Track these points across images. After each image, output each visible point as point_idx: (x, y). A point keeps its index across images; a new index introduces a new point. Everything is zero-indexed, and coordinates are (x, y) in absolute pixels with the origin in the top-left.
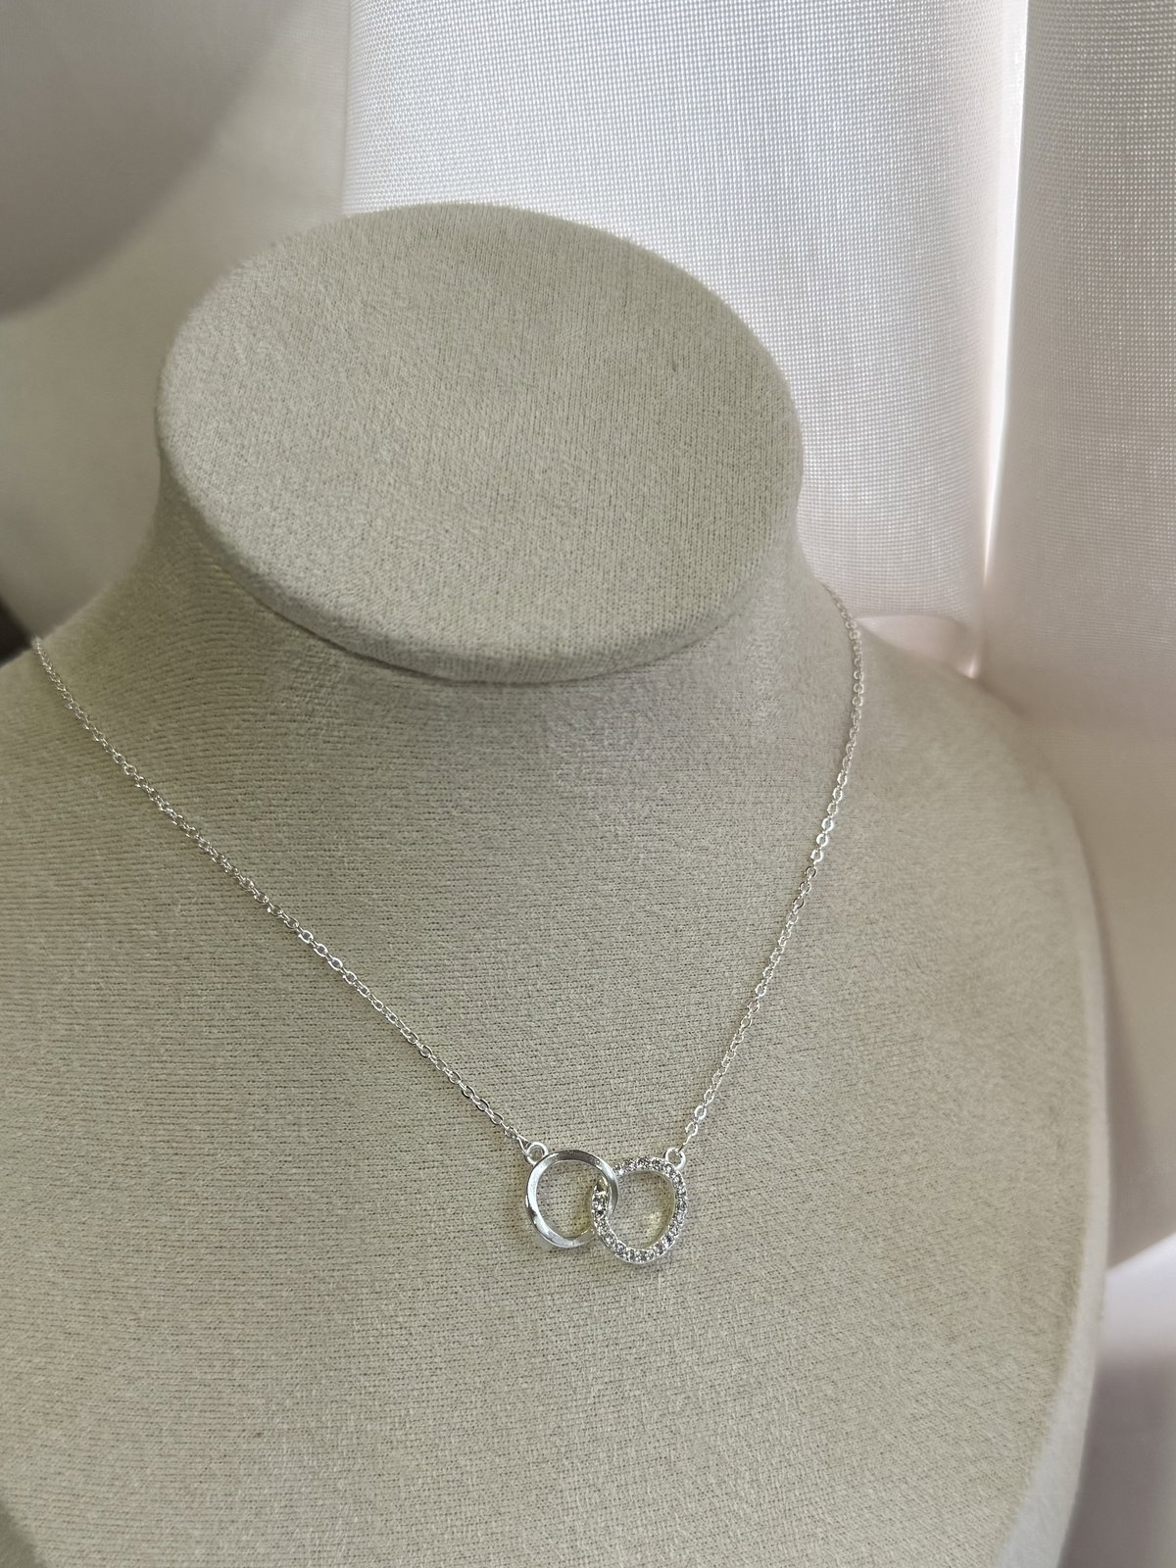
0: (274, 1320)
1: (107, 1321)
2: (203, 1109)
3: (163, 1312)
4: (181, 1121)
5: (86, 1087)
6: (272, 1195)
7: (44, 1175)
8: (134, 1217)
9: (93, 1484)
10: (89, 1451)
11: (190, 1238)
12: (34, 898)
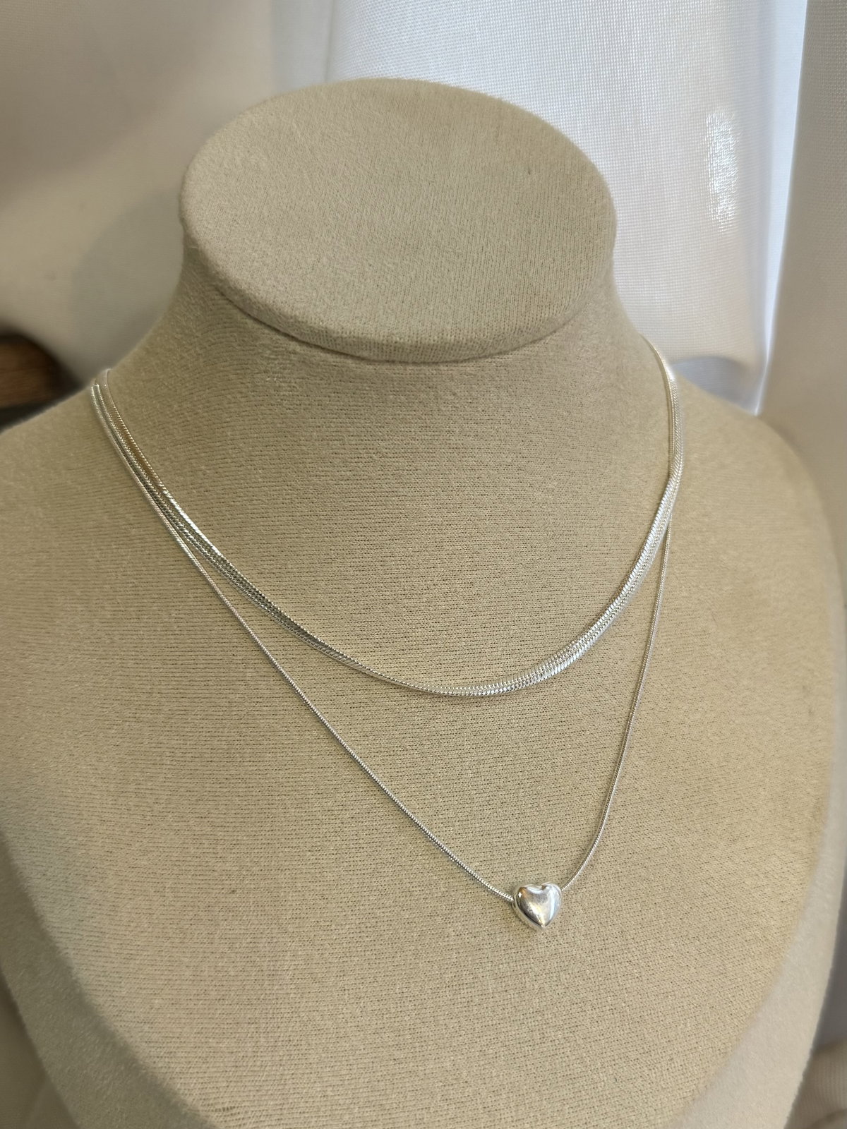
0: (246, 812)
1: (131, 812)
2: (202, 666)
3: (169, 806)
4: (187, 674)
5: (122, 653)
6: (248, 725)
7: (91, 713)
8: (152, 741)
9: (115, 925)
10: (114, 902)
11: (190, 755)
12: (94, 528)
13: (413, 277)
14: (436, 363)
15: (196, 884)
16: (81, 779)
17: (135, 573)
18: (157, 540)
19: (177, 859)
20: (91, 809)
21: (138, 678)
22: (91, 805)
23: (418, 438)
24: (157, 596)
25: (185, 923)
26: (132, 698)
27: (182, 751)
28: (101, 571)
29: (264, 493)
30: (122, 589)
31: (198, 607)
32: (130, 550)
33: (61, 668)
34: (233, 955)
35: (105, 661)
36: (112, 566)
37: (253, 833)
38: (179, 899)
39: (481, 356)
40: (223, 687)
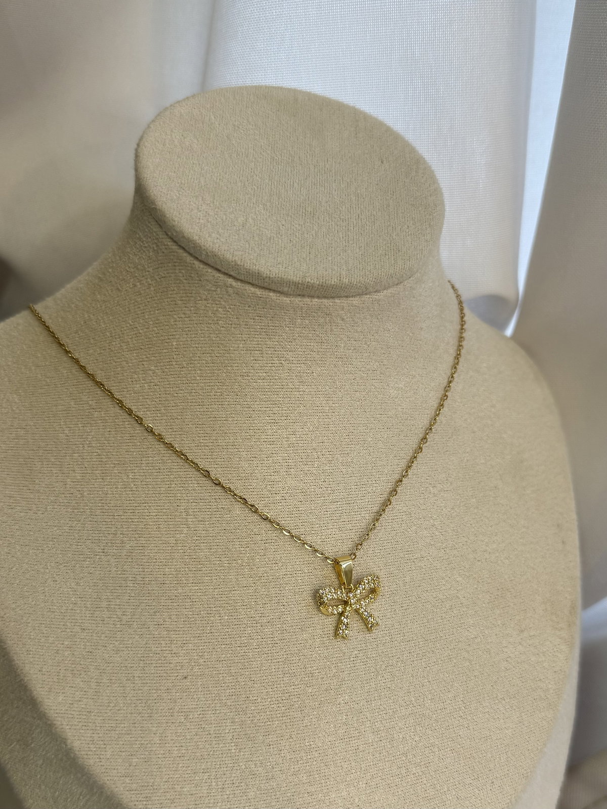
0: (192, 620)
1: (104, 622)
3: (134, 617)
6: (190, 557)
7: (69, 549)
9: (98, 706)
10: (96, 689)
11: (148, 579)
13: (314, 235)
14: (333, 298)
15: (157, 673)
16: (64, 599)
17: (98, 445)
18: (116, 420)
19: (142, 655)
20: (73, 621)
21: (104, 523)
22: (73, 618)
23: (315, 350)
24: (117, 462)
25: (150, 702)
26: (100, 538)
27: (142, 576)
28: (70, 443)
29: (200, 388)
30: (88, 457)
31: (150, 471)
32: (93, 428)
33: (42, 516)
34: (188, 724)
35: (78, 510)
36: (79, 440)
37: (198, 635)
38: (145, 685)
39: (364, 293)
40: (171, 529)
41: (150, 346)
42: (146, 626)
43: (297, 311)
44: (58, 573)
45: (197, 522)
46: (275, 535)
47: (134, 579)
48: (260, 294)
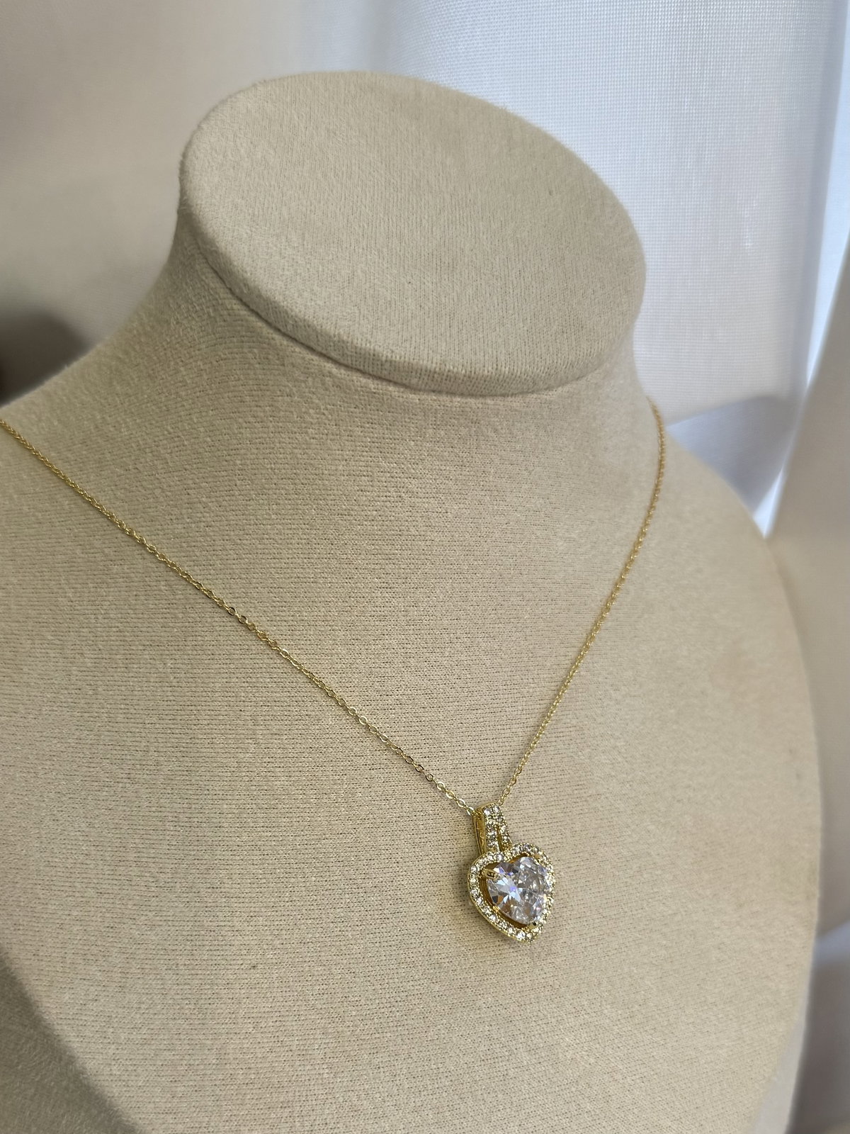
0: (262, 881)
1: (132, 883)
2: (205, 722)
3: (176, 876)
4: (187, 731)
7: (76, 773)
11: (196, 820)
13: (455, 300)
14: (483, 396)
16: (70, 847)
17: (119, 616)
18: (146, 579)
20: (85, 880)
21: (129, 734)
22: (84, 876)
23: (451, 477)
24: (147, 643)
25: (203, 1002)
26: (124, 757)
27: (187, 815)
28: (75, 612)
29: (277, 532)
30: (104, 634)
31: (198, 657)
32: (112, 589)
33: (33, 721)
34: (258, 1035)
35: (88, 715)
36: (89, 607)
37: (272, 906)
39: (530, 391)
40: (230, 746)
41: (200, 465)
42: (194, 890)
43: (428, 417)
44: (60, 809)
45: (270, 736)
46: (385, 757)
47: (176, 819)
48: (374, 389)
